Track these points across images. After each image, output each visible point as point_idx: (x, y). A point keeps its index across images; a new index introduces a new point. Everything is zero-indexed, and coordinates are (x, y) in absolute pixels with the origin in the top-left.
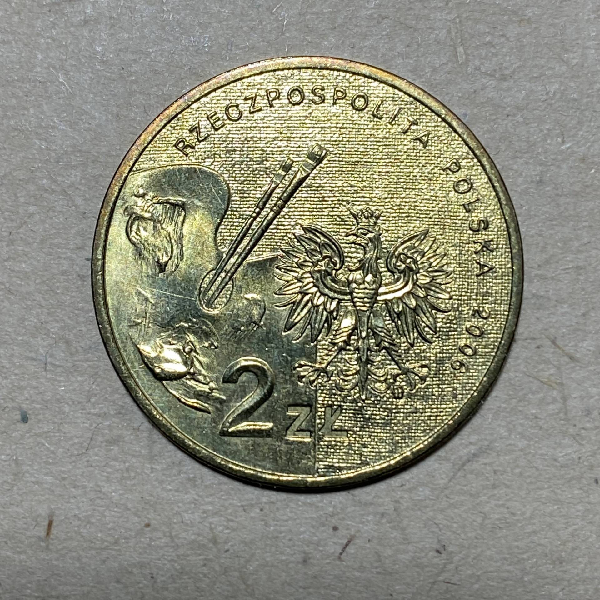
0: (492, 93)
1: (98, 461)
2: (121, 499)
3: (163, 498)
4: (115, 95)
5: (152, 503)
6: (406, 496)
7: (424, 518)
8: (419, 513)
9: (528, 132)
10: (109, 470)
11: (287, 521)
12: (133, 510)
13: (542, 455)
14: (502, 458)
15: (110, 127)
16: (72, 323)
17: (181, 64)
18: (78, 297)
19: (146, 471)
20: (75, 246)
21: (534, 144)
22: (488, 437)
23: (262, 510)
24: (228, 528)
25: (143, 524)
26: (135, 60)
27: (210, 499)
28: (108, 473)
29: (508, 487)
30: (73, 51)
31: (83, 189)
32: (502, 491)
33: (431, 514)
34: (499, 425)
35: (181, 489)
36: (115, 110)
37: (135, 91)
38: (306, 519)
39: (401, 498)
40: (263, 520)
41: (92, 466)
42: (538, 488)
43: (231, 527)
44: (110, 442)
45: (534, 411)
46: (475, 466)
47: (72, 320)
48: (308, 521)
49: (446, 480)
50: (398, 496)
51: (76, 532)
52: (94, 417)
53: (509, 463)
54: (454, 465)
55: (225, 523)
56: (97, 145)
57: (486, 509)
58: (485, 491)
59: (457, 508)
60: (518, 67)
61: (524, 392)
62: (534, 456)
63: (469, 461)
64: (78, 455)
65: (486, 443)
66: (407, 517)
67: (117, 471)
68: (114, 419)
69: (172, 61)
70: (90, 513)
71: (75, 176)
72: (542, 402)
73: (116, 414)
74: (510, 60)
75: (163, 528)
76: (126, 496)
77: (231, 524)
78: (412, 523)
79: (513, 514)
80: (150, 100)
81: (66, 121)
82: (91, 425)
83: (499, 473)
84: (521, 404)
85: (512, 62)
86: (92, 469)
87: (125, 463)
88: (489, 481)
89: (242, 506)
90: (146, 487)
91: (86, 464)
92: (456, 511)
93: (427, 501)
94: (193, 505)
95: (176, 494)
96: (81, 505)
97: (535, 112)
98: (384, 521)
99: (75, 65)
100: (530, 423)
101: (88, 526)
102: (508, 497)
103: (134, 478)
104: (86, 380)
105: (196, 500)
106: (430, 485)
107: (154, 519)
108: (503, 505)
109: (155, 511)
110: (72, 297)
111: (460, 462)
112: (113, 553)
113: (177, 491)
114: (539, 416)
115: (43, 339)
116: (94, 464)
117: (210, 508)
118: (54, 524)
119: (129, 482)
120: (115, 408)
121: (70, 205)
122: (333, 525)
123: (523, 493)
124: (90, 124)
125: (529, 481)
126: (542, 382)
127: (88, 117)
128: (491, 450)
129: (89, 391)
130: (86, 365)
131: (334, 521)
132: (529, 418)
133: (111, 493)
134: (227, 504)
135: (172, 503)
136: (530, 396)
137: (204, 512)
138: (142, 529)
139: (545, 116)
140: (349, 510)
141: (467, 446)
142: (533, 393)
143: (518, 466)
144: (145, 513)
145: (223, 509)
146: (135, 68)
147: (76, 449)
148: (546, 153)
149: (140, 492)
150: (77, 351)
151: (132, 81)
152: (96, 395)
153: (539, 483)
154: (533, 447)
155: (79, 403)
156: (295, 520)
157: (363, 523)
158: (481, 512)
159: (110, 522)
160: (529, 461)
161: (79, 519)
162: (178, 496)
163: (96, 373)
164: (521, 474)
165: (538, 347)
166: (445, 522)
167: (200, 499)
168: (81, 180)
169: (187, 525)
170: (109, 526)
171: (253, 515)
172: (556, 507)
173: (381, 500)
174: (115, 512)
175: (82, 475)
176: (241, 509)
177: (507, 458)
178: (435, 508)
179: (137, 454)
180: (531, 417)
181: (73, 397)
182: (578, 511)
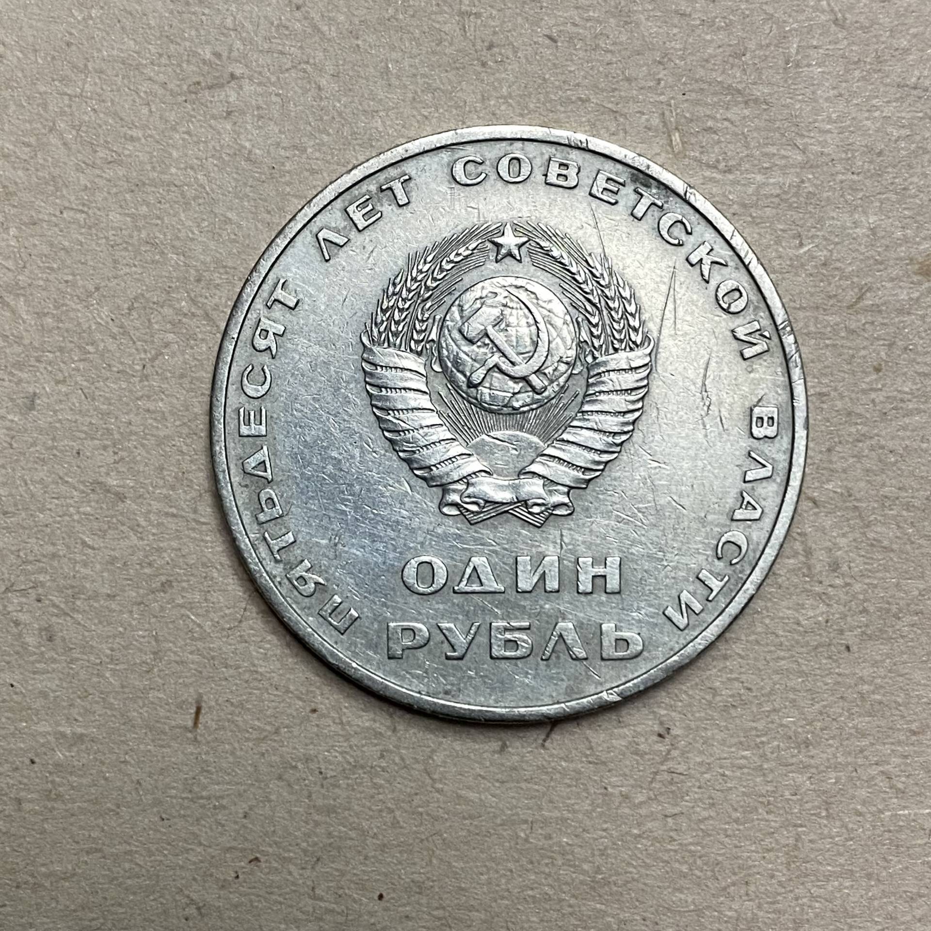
0: (715, 189)
1: (253, 635)
2: (281, 680)
5: (318, 684)
10: (268, 646)
12: (295, 693)
13: (783, 618)
25: (308, 709)
26: (288, 158)
30: (214, 147)
32: (735, 663)
41: (246, 642)
42: (778, 658)
51: (229, 720)
57: (717, 684)
60: (746, 156)
64: (229, 629)
70: (244, 697)
74: (735, 149)
75: (333, 713)
76: (288, 676)
79: (749, 689)
81: (207, 232)
82: (245, 592)
85: (738, 150)
86: (247, 645)
91: (239, 639)
92: (680, 686)
96: (234, 688)
99: (217, 165)
101: (243, 712)
102: (742, 670)
107: (322, 703)
109: (323, 694)
112: (274, 744)
115: (185, 492)
116: (248, 640)
118: (203, 711)
119: (290, 660)
125: (767, 649)
127: (233, 226)
133: (270, 673)
138: (307, 716)
144: (311, 695)
146: (288, 166)
149: (304, 671)
151: (285, 183)
153: (779, 652)
158: (710, 688)
159: (269, 708)
161: (232, 705)
170: (268, 713)
172: (800, 680)
174: (275, 695)
175: (233, 653)
182: (826, 684)
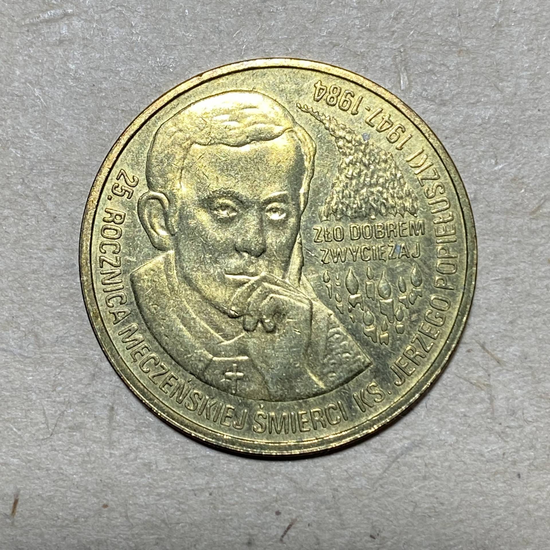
0: (432, 117)
1: (61, 445)
2: (81, 481)
3: (120, 481)
4: (86, 110)
5: (110, 485)
6: (344, 485)
7: (360, 505)
8: (355, 501)
9: (464, 153)
10: (71, 454)
11: (234, 505)
12: (92, 491)
13: (470, 450)
14: (433, 452)
15: (81, 138)
16: (40, 317)
17: (147, 83)
18: (47, 294)
19: (106, 456)
20: (46, 248)
21: (470, 165)
22: (422, 433)
23: (211, 494)
24: (179, 510)
25: (101, 504)
26: (105, 78)
27: (163, 484)
28: (70, 456)
29: (437, 478)
30: (49, 68)
31: (54, 195)
32: (432, 483)
33: (367, 501)
34: (431, 421)
35: (137, 473)
36: (86, 123)
37: (105, 106)
38: (251, 503)
39: (339, 486)
40: (212, 504)
41: (55, 450)
42: (465, 481)
43: (183, 509)
44: (72, 428)
45: (463, 410)
46: (408, 459)
47: (41, 315)
48: (253, 506)
49: (381, 470)
50: (336, 485)
51: (39, 511)
52: (59, 405)
53: (439, 457)
54: (388, 457)
55: (177, 506)
56: (68, 155)
57: (417, 498)
58: (417, 482)
59: (389, 497)
60: (457, 94)
61: (455, 392)
62: (462, 450)
63: (402, 454)
64: (42, 440)
65: (418, 438)
66: (345, 504)
67: (79, 455)
68: (77, 407)
69: (140, 80)
70: (52, 493)
71: (48, 182)
72: (471, 402)
73: (79, 403)
74: (449, 87)
75: (120, 509)
76: (86, 478)
77: (183, 506)
78: (350, 510)
79: (442, 504)
80: (118, 115)
81: (40, 132)
82: (56, 412)
83: (430, 466)
84: (452, 403)
85: (452, 89)
86: (56, 453)
87: (86, 448)
88: (420, 473)
89: (193, 490)
90: (105, 470)
91: (50, 448)
92: (389, 499)
93: (364, 490)
94: (147, 489)
95: (133, 477)
96: (44, 485)
97: (471, 135)
98: (323, 507)
99: (50, 81)
100: (459, 421)
101: (51, 505)
102: (437, 489)
103: (94, 462)
104: (52, 370)
105: (151, 484)
106: (366, 475)
107: (112, 500)
108: (433, 496)
109: (113, 493)
110: (42, 294)
111: (394, 455)
112: (73, 530)
113: (133, 475)
114: (468, 414)
115: (13, 332)
116: (57, 449)
117: (164, 491)
118: (19, 503)
119: (89, 466)
120: (78, 397)
121: (42, 210)
122: (276, 510)
123: (451, 485)
124: (62, 135)
125: (456, 474)
126: (471, 383)
127: (61, 129)
128: (422, 444)
129: (55, 381)
130: (52, 357)
131: (277, 506)
132: (458, 416)
133: (73, 475)
134: (179, 488)
135: (129, 487)
136: (460, 396)
137: (159, 495)
138: (100, 510)
139: (480, 139)
140: (291, 496)
141: (401, 440)
142: (463, 393)
143: (446, 460)
144: (104, 494)
145: (176, 493)
146: (104, 85)
147: (42, 434)
148: (480, 172)
149: (99, 475)
150: (45, 344)
151: (102, 97)
152: (61, 385)
153: (466, 476)
154: (461, 443)
155: (46, 391)
156: (241, 504)
157: (303, 509)
158: (412, 502)
159: (71, 502)
160: (457, 455)
161: (42, 499)
162: (135, 479)
163: (62, 365)
164: (450, 467)
165: (469, 351)
166: (379, 510)
167: (155, 483)
168: (52, 187)
169: (142, 506)
170: (70, 506)
171: (202, 499)
172: (481, 499)
173: (320, 488)
174: (76, 492)
175: (45, 458)
176: (192, 492)
177: (437, 452)
178: (371, 496)
179: (98, 440)
180: (461, 415)
181: (41, 386)
182: (502, 503)
